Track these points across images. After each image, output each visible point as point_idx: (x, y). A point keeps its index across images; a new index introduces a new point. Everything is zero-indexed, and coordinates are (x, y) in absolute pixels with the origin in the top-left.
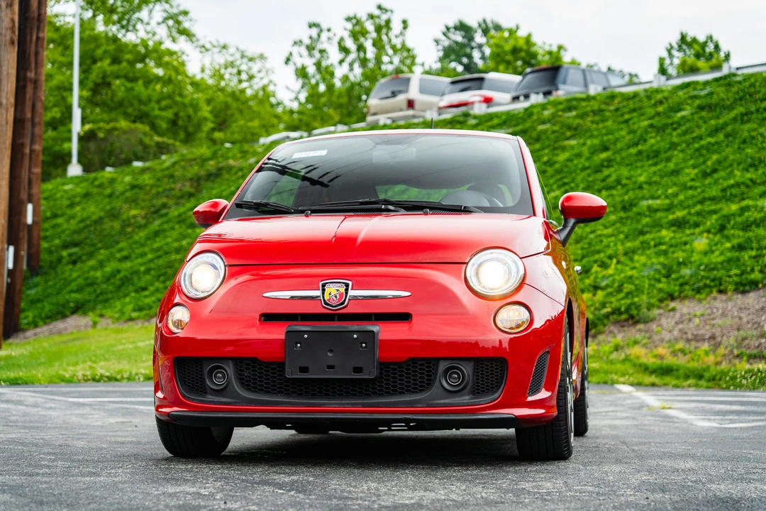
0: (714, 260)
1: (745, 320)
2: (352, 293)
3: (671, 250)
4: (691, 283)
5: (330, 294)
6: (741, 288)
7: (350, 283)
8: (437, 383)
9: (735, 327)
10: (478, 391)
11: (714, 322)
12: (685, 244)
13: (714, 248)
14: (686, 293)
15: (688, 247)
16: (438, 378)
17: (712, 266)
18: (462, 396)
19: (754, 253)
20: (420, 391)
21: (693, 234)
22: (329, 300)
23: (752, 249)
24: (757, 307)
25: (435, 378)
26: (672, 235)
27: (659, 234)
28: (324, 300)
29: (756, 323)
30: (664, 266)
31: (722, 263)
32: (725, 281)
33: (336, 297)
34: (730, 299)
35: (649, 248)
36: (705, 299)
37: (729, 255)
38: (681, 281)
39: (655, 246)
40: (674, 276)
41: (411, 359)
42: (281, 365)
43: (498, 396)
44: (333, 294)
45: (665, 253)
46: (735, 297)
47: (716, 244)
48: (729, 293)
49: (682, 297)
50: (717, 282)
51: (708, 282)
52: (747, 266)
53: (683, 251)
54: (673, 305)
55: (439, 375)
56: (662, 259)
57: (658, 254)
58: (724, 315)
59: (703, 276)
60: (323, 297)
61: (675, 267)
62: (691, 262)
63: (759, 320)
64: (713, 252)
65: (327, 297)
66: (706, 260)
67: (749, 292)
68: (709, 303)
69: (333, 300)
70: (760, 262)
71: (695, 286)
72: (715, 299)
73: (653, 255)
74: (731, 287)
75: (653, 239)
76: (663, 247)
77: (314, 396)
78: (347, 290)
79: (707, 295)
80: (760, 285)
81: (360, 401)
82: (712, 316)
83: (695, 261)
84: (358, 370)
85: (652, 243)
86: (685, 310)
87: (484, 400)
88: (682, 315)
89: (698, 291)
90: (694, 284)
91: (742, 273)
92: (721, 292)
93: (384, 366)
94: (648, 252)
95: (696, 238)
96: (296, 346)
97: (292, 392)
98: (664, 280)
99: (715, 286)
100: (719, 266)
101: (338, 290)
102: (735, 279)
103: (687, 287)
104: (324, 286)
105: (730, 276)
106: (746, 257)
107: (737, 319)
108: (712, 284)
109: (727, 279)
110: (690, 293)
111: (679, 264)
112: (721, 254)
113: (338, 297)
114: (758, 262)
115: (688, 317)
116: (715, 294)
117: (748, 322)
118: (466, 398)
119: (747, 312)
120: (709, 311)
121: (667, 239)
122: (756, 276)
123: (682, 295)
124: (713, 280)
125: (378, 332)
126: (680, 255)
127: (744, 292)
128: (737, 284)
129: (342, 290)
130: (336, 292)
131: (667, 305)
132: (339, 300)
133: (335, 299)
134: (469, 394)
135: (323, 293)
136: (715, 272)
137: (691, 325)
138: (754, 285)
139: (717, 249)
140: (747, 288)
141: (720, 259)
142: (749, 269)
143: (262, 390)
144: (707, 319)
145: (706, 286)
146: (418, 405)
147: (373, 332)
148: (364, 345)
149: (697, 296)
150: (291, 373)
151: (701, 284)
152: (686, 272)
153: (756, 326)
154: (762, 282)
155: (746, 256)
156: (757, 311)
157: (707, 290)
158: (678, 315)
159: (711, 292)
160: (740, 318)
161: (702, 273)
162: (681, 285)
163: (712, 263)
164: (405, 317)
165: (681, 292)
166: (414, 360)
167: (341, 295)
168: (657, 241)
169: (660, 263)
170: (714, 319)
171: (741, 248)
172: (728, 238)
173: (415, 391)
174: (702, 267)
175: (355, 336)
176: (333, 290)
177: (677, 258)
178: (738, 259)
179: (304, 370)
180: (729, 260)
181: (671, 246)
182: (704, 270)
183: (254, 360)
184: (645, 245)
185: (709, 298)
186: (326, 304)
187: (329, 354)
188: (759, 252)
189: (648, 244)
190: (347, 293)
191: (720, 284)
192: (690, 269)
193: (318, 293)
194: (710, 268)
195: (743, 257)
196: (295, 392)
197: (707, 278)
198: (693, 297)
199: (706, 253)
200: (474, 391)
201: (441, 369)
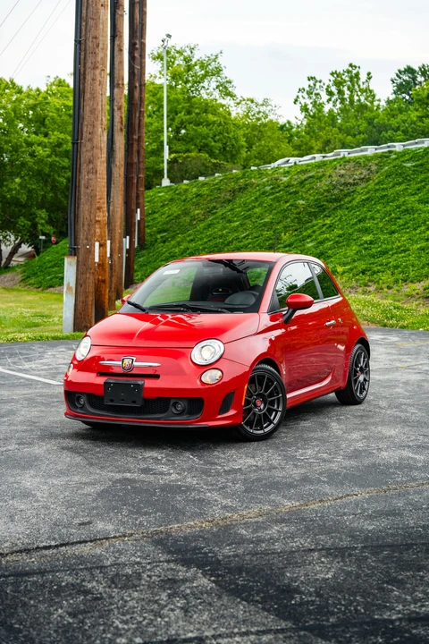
2: (135, 364)
7: (134, 358)
8: (170, 409)
10: (191, 413)
18: (182, 416)
20: (163, 412)
22: (125, 367)
25: (169, 407)
33: (128, 365)
41: (158, 397)
42: (103, 398)
43: (199, 416)
44: (126, 364)
55: (170, 405)
65: (124, 365)
69: (127, 367)
77: (119, 413)
78: (133, 362)
84: (134, 402)
87: (193, 418)
93: (146, 401)
96: (108, 390)
101: (129, 362)
104: (123, 359)
118: (185, 417)
125: (144, 384)
129: (131, 362)
132: (129, 367)
134: (186, 415)
135: (123, 363)
143: (98, 408)
146: (162, 420)
147: (140, 384)
148: (136, 390)
150: (107, 402)
164: (156, 377)
166: (159, 399)
167: (130, 364)
173: (161, 413)
175: (132, 386)
176: (127, 362)
179: (112, 401)
183: (93, 394)
186: (123, 368)
187: (122, 394)
190: (132, 364)
193: (121, 363)
196: (111, 410)
200: (189, 413)
201: (172, 403)
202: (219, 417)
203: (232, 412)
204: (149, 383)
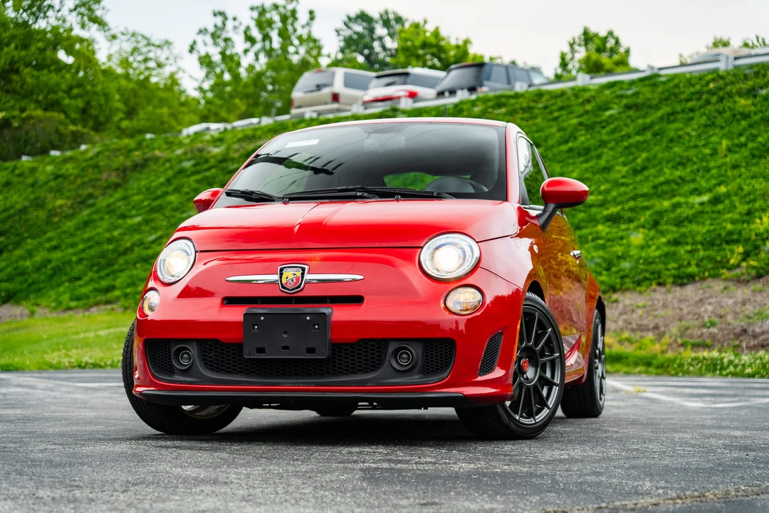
0: (652, 254)
1: (685, 311)
2: (308, 277)
3: (609, 244)
4: (632, 276)
5: (287, 278)
6: (680, 281)
7: (306, 267)
8: (386, 363)
9: (677, 318)
10: (428, 370)
11: (657, 313)
12: (622, 238)
13: (650, 243)
14: (627, 285)
15: (625, 241)
16: (387, 359)
17: (651, 260)
18: (411, 375)
19: (689, 248)
20: (372, 370)
21: (628, 229)
22: (286, 283)
23: (687, 244)
24: (697, 299)
25: (385, 358)
26: (608, 230)
27: (595, 229)
28: (282, 284)
29: (695, 314)
30: (605, 260)
31: (659, 257)
32: (664, 275)
33: (292, 281)
34: (669, 291)
35: (587, 242)
36: (645, 291)
37: (666, 249)
38: (621, 274)
39: (593, 240)
40: (614, 269)
41: (361, 340)
42: (240, 346)
43: (446, 375)
44: (289, 278)
45: (603, 247)
46: (673, 289)
47: (652, 239)
48: (668, 286)
49: (623, 290)
50: (656, 275)
51: (648, 275)
52: (684, 260)
53: (621, 245)
54: (615, 296)
55: (388, 355)
56: (601, 253)
57: (597, 248)
58: (665, 306)
59: (642, 270)
60: (281, 281)
61: (615, 261)
62: (630, 256)
63: (698, 311)
64: (649, 246)
65: (284, 281)
66: (643, 254)
67: (686, 284)
68: (649, 295)
69: (290, 284)
70: (696, 257)
71: (636, 279)
72: (654, 291)
73: (592, 250)
74: (670, 280)
75: (590, 234)
76: (601, 242)
77: (272, 375)
78: (303, 274)
79: (647, 287)
80: (697, 278)
81: (314, 381)
82: (654, 308)
83: (633, 256)
84: (311, 351)
85: (590, 238)
86: (627, 302)
87: (433, 380)
88: (625, 307)
89: (639, 283)
90: (634, 277)
91: (680, 267)
92: (660, 284)
93: (336, 347)
94: (587, 246)
95: (632, 233)
96: (254, 328)
97: (252, 372)
98: (605, 273)
99: (654, 279)
100: (657, 260)
101: (294, 274)
102: (673, 272)
103: (627, 280)
104: (281, 270)
105: (668, 270)
106: (682, 252)
107: (678, 311)
108: (652, 277)
109: (667, 273)
110: (631, 285)
111: (619, 258)
112: (658, 248)
113: (295, 281)
114: (693, 256)
115: (631, 308)
116: (654, 286)
117: (689, 313)
118: (415, 378)
119: (687, 303)
120: (650, 303)
121: (604, 234)
122: (693, 269)
123: (624, 287)
124: (653, 273)
125: (331, 314)
126: (619, 250)
127: (682, 285)
128: (675, 277)
129: (299, 274)
130: (293, 276)
131: (610, 297)
132: (296, 283)
133: (291, 283)
134: (419, 373)
135: (281, 277)
136: (653, 266)
137: (635, 316)
138: (691, 278)
139: (654, 244)
140: (685, 281)
141: (657, 253)
142: (685, 263)
143: (223, 370)
144: (649, 310)
145: (646, 279)
146: (369, 385)
147: (324, 314)
148: (317, 327)
149: (638, 289)
150: (250, 354)
151: (641, 277)
152: (626, 265)
153: (696, 316)
154: (698, 275)
155: (682, 250)
156: (697, 302)
157: (646, 283)
158: (621, 306)
159: (651, 285)
160: (681, 309)
161: (642, 267)
162: (622, 278)
163: (650, 257)
164: (357, 300)
165: (622, 284)
166: (364, 342)
167: (297, 279)
168: (595, 235)
169: (600, 257)
170: (656, 310)
171: (676, 242)
172: (662, 233)
173: (366, 371)
174: (641, 261)
175: (308, 318)
176: (290, 274)
177: (616, 252)
178: (675, 254)
179: (261, 350)
180: (667, 255)
181: (608, 240)
182: (643, 264)
183: (216, 341)
184: (583, 239)
185: (649, 290)
186: (283, 287)
187: (285, 336)
188: (694, 247)
189: (586, 238)
190: (303, 277)
191: (659, 277)
192: (630, 262)
193: (276, 277)
194: (649, 262)
195: (679, 252)
196: (254, 372)
197: (647, 271)
198: (634, 289)
199: (642, 247)
200: (424, 371)
201: (391, 349)
202: (479, 379)
203: (498, 373)
204: (339, 314)
